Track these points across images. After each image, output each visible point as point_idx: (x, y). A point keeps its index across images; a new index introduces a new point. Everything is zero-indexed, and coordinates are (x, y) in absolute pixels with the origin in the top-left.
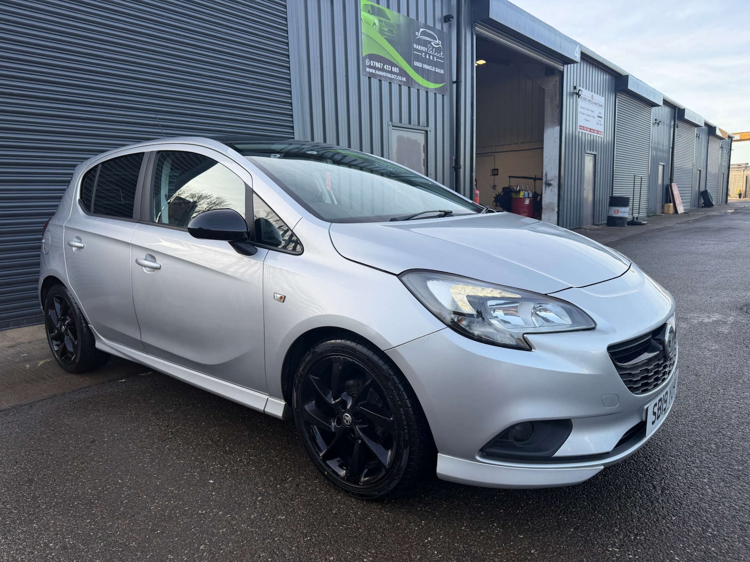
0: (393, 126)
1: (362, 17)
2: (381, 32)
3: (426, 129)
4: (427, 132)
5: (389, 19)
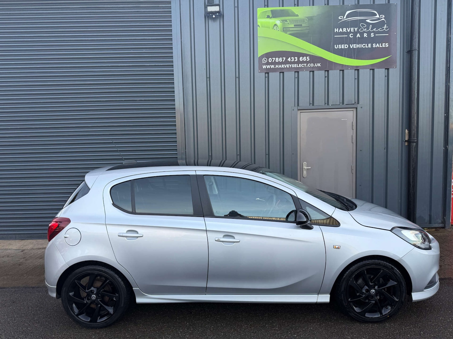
0: (299, 110)
1: (259, 24)
2: (285, 30)
3: (355, 106)
4: (356, 109)
5: (297, 16)
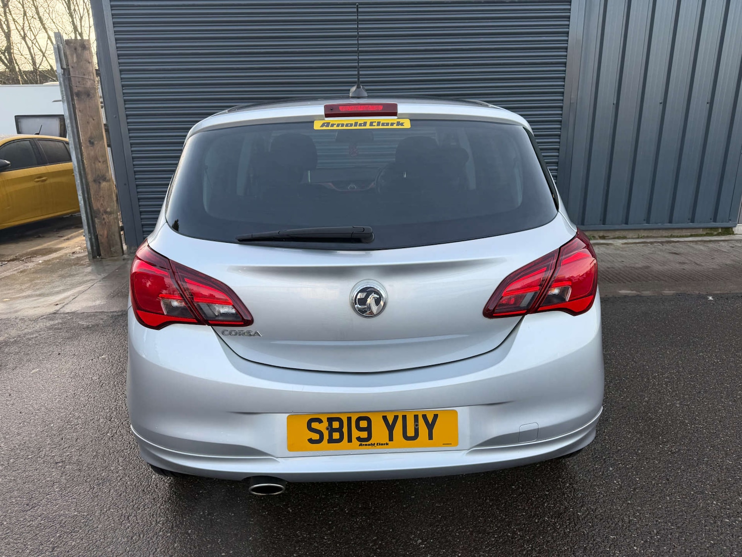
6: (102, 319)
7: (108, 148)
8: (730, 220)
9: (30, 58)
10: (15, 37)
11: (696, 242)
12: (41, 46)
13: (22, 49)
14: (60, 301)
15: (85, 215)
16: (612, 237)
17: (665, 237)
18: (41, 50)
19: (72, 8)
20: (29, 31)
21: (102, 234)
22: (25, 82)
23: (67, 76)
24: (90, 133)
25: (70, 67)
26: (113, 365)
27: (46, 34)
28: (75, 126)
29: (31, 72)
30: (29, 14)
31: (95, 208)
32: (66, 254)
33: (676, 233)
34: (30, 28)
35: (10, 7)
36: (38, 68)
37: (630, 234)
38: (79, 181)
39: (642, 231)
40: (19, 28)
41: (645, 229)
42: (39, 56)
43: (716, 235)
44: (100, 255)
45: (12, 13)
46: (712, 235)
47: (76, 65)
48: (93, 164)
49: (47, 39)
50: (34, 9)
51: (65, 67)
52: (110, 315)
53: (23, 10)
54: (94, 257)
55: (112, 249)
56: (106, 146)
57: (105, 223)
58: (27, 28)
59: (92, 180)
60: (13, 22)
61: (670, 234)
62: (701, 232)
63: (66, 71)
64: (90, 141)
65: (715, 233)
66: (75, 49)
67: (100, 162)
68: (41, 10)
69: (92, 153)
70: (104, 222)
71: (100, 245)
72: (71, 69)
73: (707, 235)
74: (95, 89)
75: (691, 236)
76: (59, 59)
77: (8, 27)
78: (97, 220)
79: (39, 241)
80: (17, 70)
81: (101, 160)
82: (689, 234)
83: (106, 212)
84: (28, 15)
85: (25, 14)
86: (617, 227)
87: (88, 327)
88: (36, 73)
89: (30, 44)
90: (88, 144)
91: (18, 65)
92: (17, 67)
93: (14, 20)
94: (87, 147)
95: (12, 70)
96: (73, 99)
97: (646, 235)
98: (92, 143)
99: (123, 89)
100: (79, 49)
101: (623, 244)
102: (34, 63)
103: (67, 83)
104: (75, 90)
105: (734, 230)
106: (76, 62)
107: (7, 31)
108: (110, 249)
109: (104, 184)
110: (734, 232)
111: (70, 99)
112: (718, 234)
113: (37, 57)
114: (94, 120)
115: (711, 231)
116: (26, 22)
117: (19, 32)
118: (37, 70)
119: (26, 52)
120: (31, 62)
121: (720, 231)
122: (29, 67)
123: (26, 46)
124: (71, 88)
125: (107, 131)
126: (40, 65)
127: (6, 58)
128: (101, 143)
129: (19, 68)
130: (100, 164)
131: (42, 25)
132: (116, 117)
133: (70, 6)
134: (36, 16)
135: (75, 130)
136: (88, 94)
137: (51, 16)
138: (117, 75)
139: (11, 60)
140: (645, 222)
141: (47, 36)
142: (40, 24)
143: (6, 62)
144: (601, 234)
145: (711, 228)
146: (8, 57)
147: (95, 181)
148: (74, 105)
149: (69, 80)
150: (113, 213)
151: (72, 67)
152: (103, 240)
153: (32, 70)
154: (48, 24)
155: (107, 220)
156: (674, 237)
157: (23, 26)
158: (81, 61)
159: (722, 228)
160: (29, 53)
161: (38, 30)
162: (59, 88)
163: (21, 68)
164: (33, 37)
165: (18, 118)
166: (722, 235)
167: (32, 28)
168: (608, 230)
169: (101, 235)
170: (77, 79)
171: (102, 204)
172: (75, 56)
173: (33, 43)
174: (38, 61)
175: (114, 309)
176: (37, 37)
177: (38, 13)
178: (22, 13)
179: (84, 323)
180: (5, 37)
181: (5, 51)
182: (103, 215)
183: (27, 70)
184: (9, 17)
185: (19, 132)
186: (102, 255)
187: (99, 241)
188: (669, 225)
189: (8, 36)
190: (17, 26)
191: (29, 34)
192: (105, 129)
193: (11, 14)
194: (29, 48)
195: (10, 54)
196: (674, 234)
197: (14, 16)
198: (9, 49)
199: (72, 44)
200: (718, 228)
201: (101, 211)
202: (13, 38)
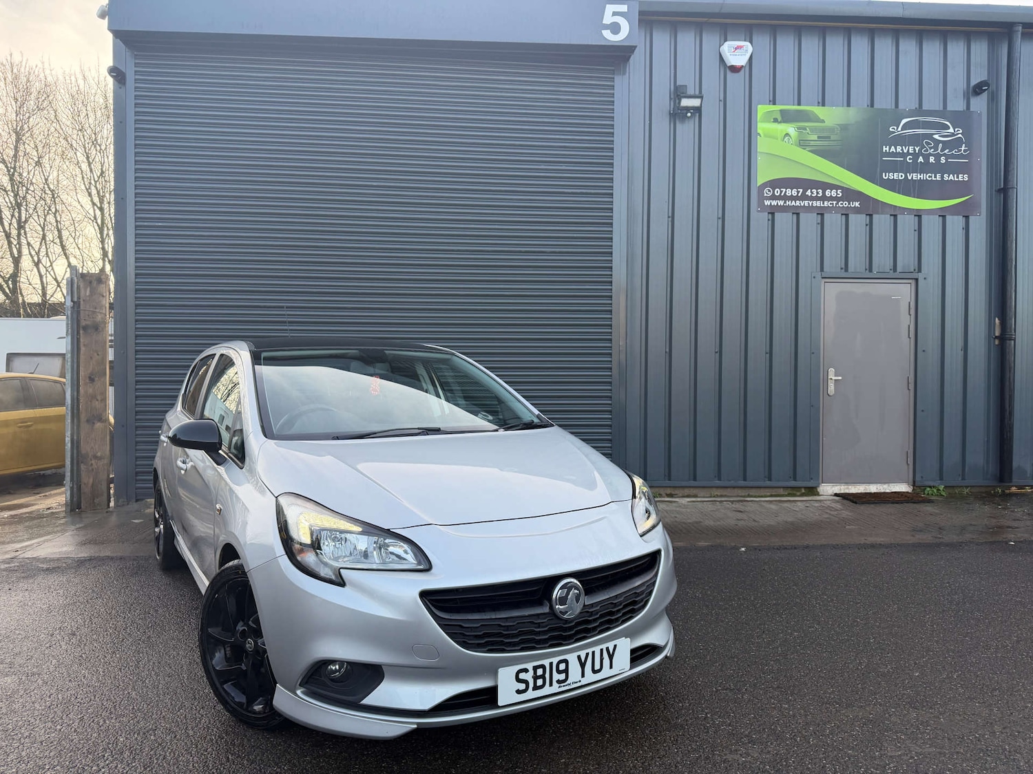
0: (823, 278)
1: (759, 131)
2: (802, 143)
3: (915, 275)
4: (917, 280)
5: (823, 121)
6: (66, 563)
7: (111, 388)
8: (812, 479)
9: (40, 288)
10: (26, 262)
11: (771, 501)
12: (57, 275)
13: (32, 277)
14: (20, 548)
15: (69, 460)
16: (681, 495)
17: (741, 496)
18: (56, 279)
19: (105, 232)
20: (45, 258)
21: (86, 482)
22: (28, 316)
23: (76, 309)
24: (91, 369)
25: (81, 300)
26: (66, 598)
27: (66, 260)
28: (75, 361)
29: (39, 305)
30: (49, 237)
31: (83, 452)
32: (38, 510)
33: (753, 492)
34: (47, 254)
35: (27, 230)
36: (49, 300)
37: (701, 492)
38: (69, 421)
39: (714, 489)
40: (33, 253)
41: (717, 487)
42: (53, 286)
43: (798, 496)
44: (79, 508)
45: (28, 235)
46: (794, 495)
47: (88, 298)
48: (89, 403)
49: (66, 266)
50: (56, 233)
51: (75, 299)
52: (76, 560)
53: (41, 233)
54: (72, 510)
55: (95, 501)
56: (108, 384)
57: (93, 469)
58: (43, 253)
59: (85, 420)
60: (27, 247)
61: (747, 494)
62: (781, 491)
63: (76, 305)
64: (90, 377)
65: (798, 494)
66: (91, 282)
67: (97, 400)
68: (65, 234)
69: (90, 391)
70: (90, 468)
71: (82, 495)
72: (82, 302)
73: (789, 495)
74: (105, 323)
75: (771, 496)
76: (70, 292)
77: (20, 252)
78: (82, 467)
79: (8, 497)
80: (20, 301)
81: (99, 398)
82: (769, 494)
83: (95, 457)
84: (48, 239)
85: (44, 237)
86: (684, 484)
87: (47, 569)
88: (44, 306)
89: (43, 271)
90: (88, 381)
91: (22, 295)
92: (20, 299)
93: (29, 244)
94: (85, 384)
95: (14, 301)
96: (78, 333)
97: (719, 494)
98: (92, 380)
99: (136, 324)
100: (95, 283)
101: (688, 502)
102: (44, 294)
103: (75, 316)
104: (83, 323)
105: (818, 490)
106: (89, 296)
107: (16, 256)
108: (94, 500)
109: (98, 425)
110: (819, 493)
111: (76, 333)
112: (802, 495)
113: (49, 287)
114: (98, 355)
115: (793, 491)
116: (44, 247)
117: (32, 257)
118: (46, 302)
119: (36, 281)
120: (40, 292)
121: (803, 491)
122: (37, 299)
123: (37, 274)
124: (78, 321)
125: (111, 368)
126: (52, 296)
127: (8, 286)
128: (102, 380)
129: (23, 300)
130: (97, 402)
131: (63, 250)
132: (124, 353)
133: (103, 230)
134: (57, 241)
135: (75, 366)
136: (98, 328)
137: (76, 241)
138: (131, 309)
139: (15, 290)
140: (717, 479)
141: (67, 264)
142: (61, 250)
143: (8, 291)
144: (669, 491)
145: (792, 488)
146: (11, 286)
147: (88, 421)
148: (78, 340)
149: (78, 313)
150: (104, 459)
151: (84, 300)
152: (86, 490)
153: (40, 302)
154: (71, 249)
155: (95, 466)
156: (752, 496)
157: (39, 251)
158: (95, 294)
159: (805, 488)
160: (40, 283)
161: (57, 256)
162: (64, 323)
163: (25, 299)
164: (49, 264)
165: (11, 357)
166: (806, 496)
167: (49, 253)
168: (675, 487)
169: (85, 484)
170: (87, 312)
171: (92, 448)
172: (88, 289)
173: (47, 271)
174: (49, 292)
175: (83, 555)
176: (54, 264)
177: (60, 237)
178: (41, 236)
179: (45, 566)
180: (13, 263)
181: (9, 279)
182: (91, 460)
183: (32, 302)
184: (24, 241)
185: (8, 370)
186: (82, 507)
187: (82, 491)
188: (742, 483)
189: (16, 261)
190: (31, 251)
191: (44, 260)
192: (110, 367)
193: (26, 238)
194: (41, 276)
195: (15, 282)
196: (751, 494)
197: (29, 239)
198: (15, 277)
199: (88, 278)
200: (800, 488)
201: (90, 455)
202: (23, 264)
